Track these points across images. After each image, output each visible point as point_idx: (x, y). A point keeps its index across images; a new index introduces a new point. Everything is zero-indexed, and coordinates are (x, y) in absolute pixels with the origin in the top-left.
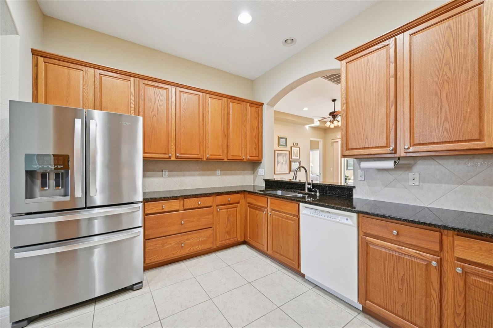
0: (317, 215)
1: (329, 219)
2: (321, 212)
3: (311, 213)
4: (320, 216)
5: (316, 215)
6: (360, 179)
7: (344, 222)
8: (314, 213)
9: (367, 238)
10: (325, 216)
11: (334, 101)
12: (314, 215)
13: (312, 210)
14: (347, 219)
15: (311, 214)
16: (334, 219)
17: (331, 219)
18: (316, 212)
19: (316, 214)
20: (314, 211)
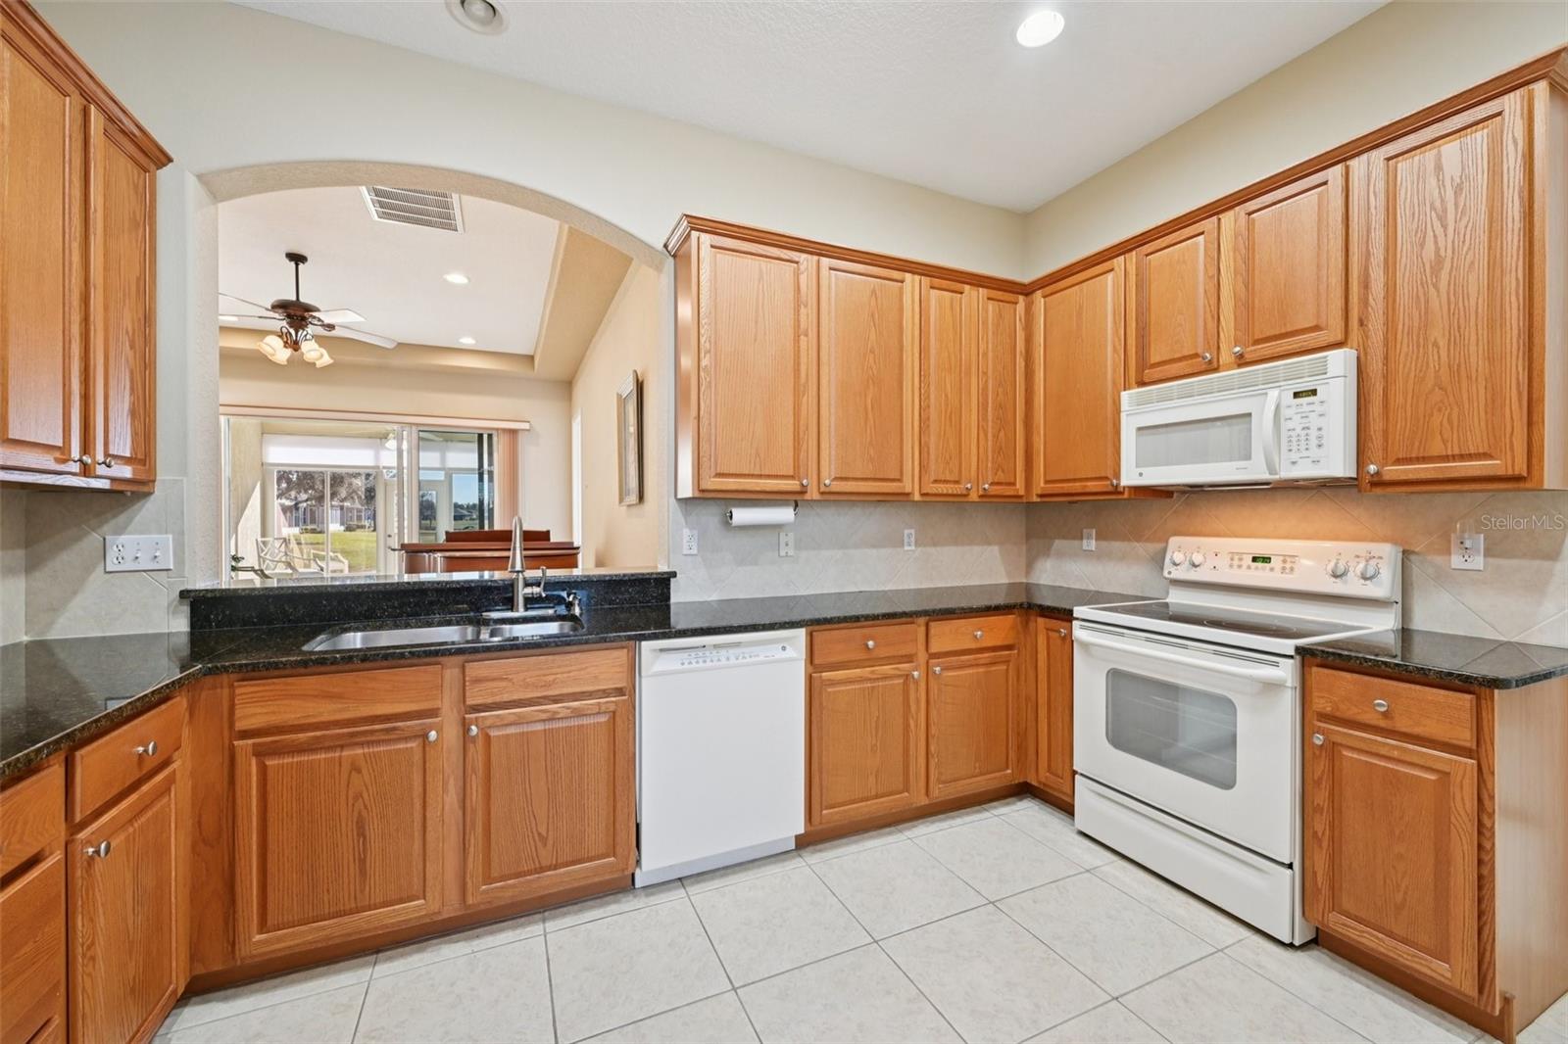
0: (705, 662)
1: (741, 661)
2: (714, 652)
3: (683, 664)
4: (715, 663)
5: (701, 664)
6: (689, 552)
7: (777, 657)
8: (694, 661)
9: (824, 674)
10: (728, 659)
11: (297, 259)
12: (694, 665)
13: (684, 655)
14: (784, 648)
15: (686, 666)
16: (753, 659)
17: (748, 660)
18: (701, 654)
19: (701, 660)
20: (693, 654)
